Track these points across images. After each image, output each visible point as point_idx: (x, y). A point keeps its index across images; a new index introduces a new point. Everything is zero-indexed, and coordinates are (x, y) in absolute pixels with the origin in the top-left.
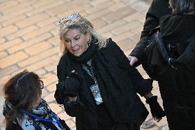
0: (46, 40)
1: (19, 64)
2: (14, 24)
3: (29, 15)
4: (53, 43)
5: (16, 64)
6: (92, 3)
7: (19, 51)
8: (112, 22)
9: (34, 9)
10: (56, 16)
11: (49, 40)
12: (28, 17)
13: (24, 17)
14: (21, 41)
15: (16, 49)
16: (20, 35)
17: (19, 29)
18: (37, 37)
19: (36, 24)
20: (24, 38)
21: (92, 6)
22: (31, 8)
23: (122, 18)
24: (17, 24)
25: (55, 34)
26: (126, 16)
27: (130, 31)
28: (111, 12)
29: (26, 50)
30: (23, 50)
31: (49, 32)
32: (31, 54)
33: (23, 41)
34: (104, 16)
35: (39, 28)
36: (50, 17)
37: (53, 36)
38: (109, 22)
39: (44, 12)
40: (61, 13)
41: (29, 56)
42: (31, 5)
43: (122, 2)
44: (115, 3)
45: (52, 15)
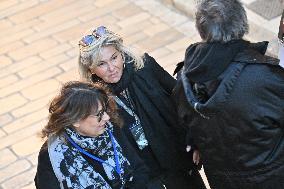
0: (53, 78)
1: (14, 113)
2: (7, 55)
3: (28, 41)
5: (10, 113)
7: (13, 94)
9: (36, 32)
10: (68, 42)
11: (58, 78)
12: (26, 44)
13: (21, 44)
14: (16, 78)
16: (14, 71)
17: (14, 62)
18: (43, 72)
19: (38, 55)
20: (20, 74)
22: (31, 31)
24: (10, 54)
25: (65, 69)
26: (170, 43)
28: (148, 37)
29: (23, 92)
30: (19, 92)
31: (57, 66)
33: (20, 78)
35: (43, 60)
36: (59, 43)
37: (63, 71)
39: (50, 37)
41: (29, 101)
42: (31, 28)
43: (163, 22)
44: (153, 24)
45: (61, 41)
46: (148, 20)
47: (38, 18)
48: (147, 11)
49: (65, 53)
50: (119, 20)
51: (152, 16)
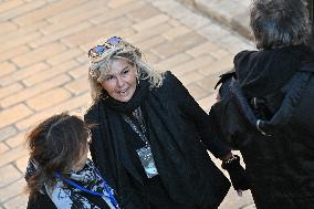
0: (61, 86)
1: (18, 125)
2: (9, 61)
3: (33, 46)
4: (73, 91)
5: (13, 125)
6: (136, 27)
7: (18, 104)
8: (168, 58)
9: (43, 35)
10: (78, 47)
11: (66, 86)
12: (32, 49)
13: (26, 49)
14: (21, 87)
15: (13, 100)
16: (19, 78)
17: (18, 68)
18: (49, 80)
19: (45, 61)
20: (25, 82)
21: (136, 32)
22: (37, 35)
23: (183, 52)
24: (14, 60)
25: (75, 77)
26: (190, 47)
27: (196, 71)
28: (166, 41)
29: (29, 102)
30: (23, 102)
31: (67, 73)
32: (38, 109)
33: (25, 87)
34: (155, 47)
35: (51, 66)
36: (68, 48)
37: (73, 79)
38: (163, 57)
39: (58, 41)
40: (85, 43)
41: (35, 112)
42: (38, 30)
43: (183, 25)
44: (173, 27)
45: (71, 46)
46: (167, 22)
47: (45, 20)
48: (165, 13)
49: (75, 59)
50: (134, 23)
51: (171, 18)
